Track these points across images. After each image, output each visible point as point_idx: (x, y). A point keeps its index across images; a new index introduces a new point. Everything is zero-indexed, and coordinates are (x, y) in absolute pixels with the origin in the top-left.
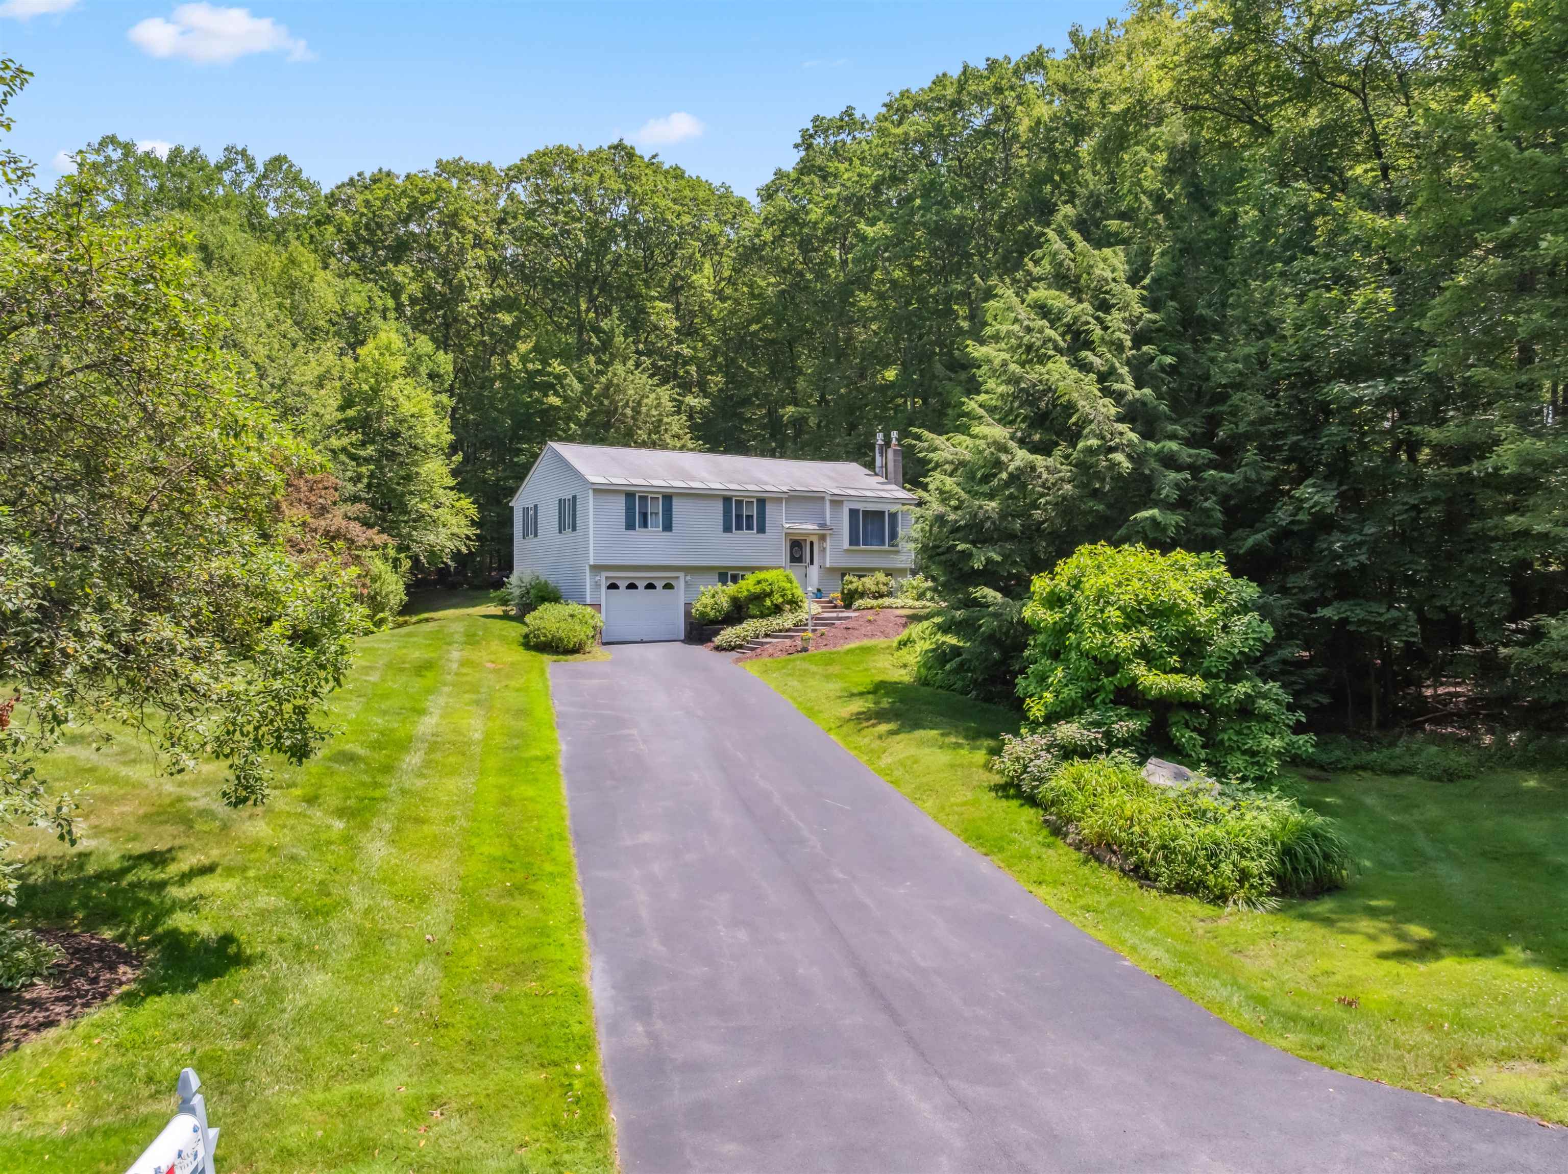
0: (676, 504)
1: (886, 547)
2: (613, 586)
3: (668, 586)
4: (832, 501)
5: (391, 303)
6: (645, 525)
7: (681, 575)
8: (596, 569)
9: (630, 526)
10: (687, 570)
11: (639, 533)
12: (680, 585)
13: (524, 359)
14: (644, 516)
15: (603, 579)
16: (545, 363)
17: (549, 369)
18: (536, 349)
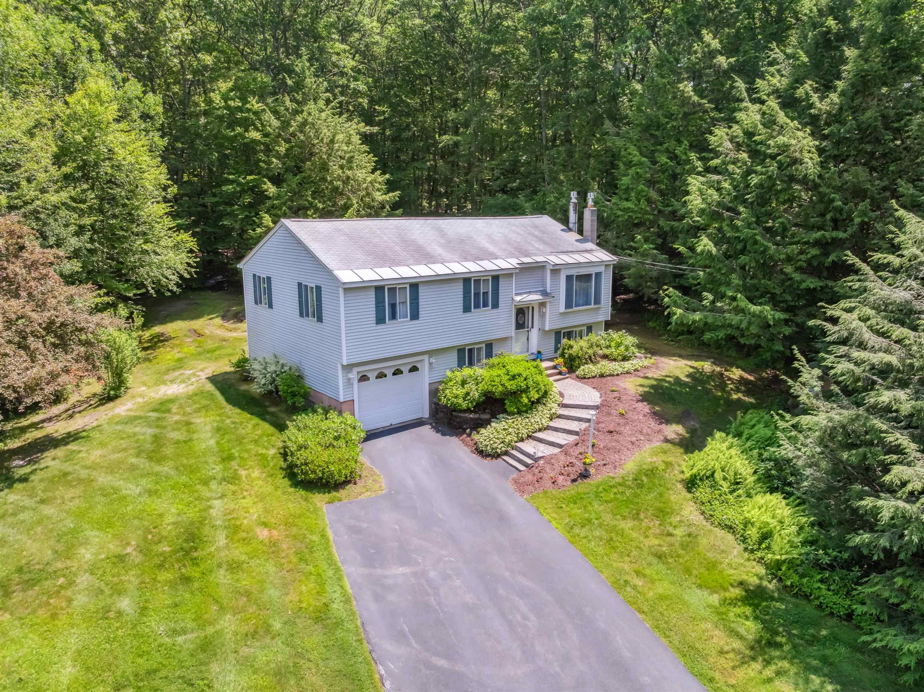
0: (422, 291)
1: (592, 306)
2: (364, 378)
3: (414, 369)
4: (552, 270)
6: (393, 316)
7: (426, 357)
8: (348, 368)
9: (380, 320)
10: (431, 353)
11: (390, 326)
12: (425, 368)
14: (393, 306)
15: (354, 375)
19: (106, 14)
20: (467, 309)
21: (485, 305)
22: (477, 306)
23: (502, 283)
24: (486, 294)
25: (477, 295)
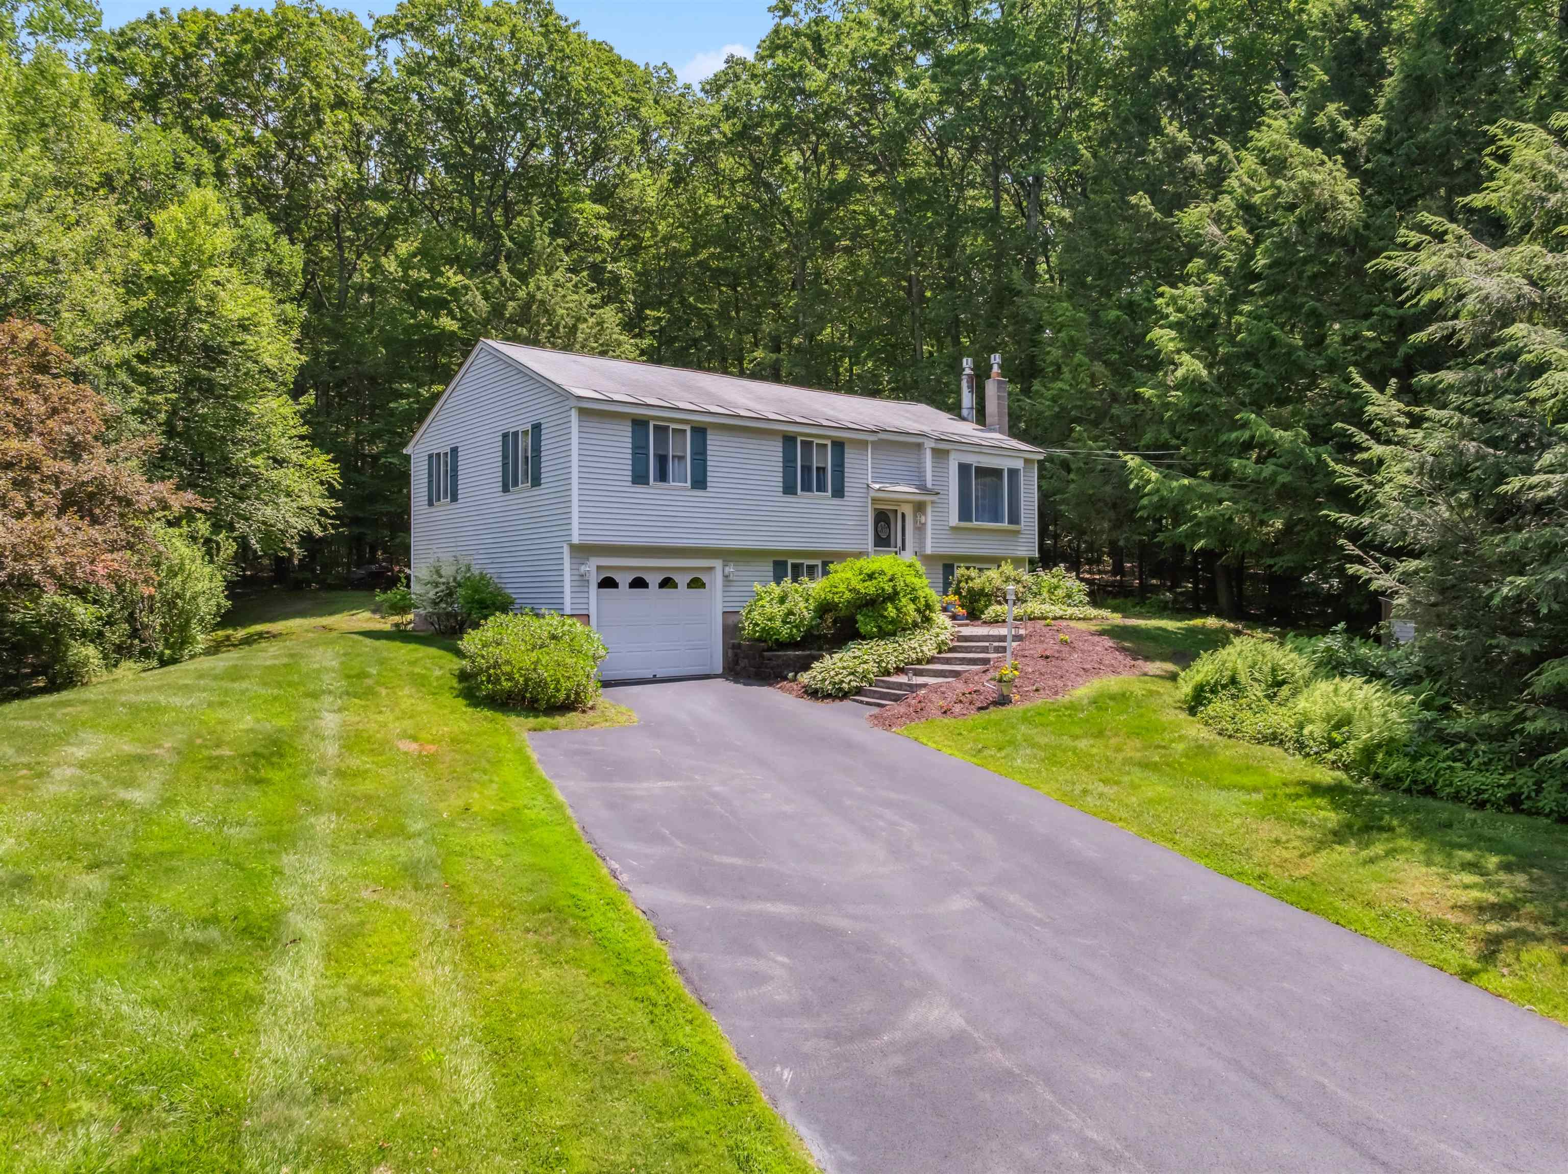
0: (715, 444)
1: (1005, 525)
2: (608, 583)
3: (696, 583)
4: (935, 451)
5: (208, 165)
6: (662, 476)
7: (717, 564)
8: (582, 551)
9: (640, 478)
10: (727, 555)
11: (654, 491)
12: (716, 581)
13: (406, 264)
14: (662, 460)
15: (592, 568)
16: (435, 272)
17: (439, 280)
18: (423, 252)
19: (229, 132)
20: (789, 489)
21: (821, 488)
22: (807, 487)
23: (850, 456)
24: (821, 470)
25: (806, 469)
